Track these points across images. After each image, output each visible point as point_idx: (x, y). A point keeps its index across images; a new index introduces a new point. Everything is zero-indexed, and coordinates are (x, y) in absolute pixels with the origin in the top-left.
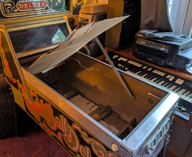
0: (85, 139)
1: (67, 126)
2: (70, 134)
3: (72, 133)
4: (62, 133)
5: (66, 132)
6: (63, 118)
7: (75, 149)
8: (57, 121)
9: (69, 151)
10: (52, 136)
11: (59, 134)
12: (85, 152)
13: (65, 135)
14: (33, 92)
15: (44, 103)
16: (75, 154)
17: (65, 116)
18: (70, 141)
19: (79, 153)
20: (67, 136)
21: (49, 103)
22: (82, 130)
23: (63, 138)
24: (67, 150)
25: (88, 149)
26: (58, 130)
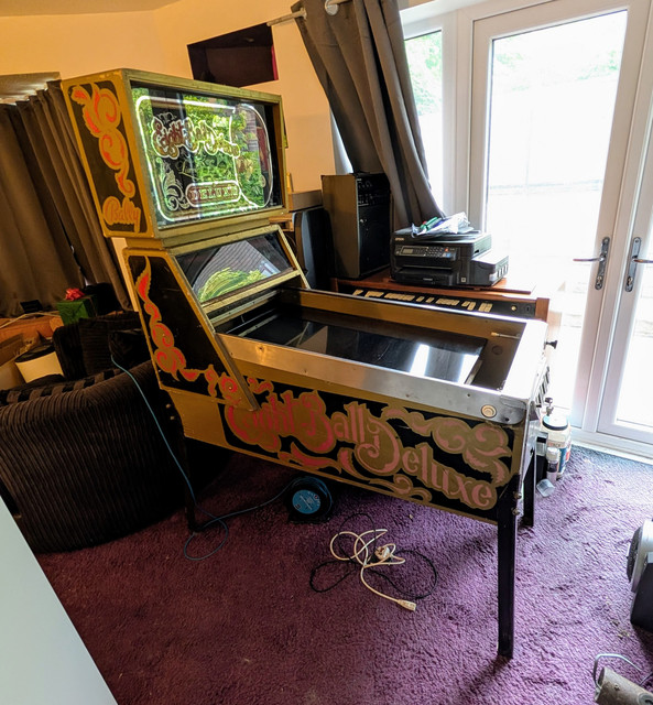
0: (417, 428)
1: (366, 422)
2: (376, 438)
3: (381, 433)
4: (352, 446)
5: (362, 440)
6: (356, 410)
7: (389, 469)
8: (337, 425)
9: (372, 481)
10: (320, 470)
11: (344, 454)
12: (416, 460)
13: (362, 446)
14: (260, 381)
15: (296, 396)
16: (390, 479)
17: (361, 401)
18: (376, 455)
19: (401, 472)
20: (367, 446)
21: (311, 390)
22: (411, 411)
23: (354, 458)
24: (366, 483)
25: (425, 448)
26: (341, 444)
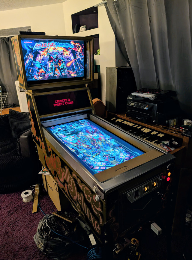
0: (80, 185)
1: (69, 176)
2: (72, 184)
3: (72, 182)
4: (67, 183)
5: (69, 183)
6: (67, 169)
7: (75, 198)
8: (64, 173)
9: (72, 201)
10: (62, 188)
11: (66, 185)
12: (81, 199)
13: (69, 185)
14: (49, 147)
15: (56, 157)
16: (76, 202)
17: (68, 167)
18: (72, 191)
19: (78, 201)
20: (70, 186)
21: (58, 156)
22: (78, 177)
23: (68, 189)
24: (71, 201)
25: (82, 195)
26: (65, 181)
